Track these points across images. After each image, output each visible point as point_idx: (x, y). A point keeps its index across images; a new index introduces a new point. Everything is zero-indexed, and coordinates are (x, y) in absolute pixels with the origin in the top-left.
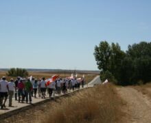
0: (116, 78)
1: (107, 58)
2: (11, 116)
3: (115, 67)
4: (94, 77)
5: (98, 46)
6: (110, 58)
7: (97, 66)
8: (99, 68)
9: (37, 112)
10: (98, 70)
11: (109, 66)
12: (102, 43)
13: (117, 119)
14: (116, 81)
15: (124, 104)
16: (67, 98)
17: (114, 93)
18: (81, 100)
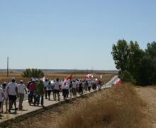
0: (135, 78)
1: (125, 57)
2: (26, 118)
3: (134, 66)
4: (112, 77)
5: (116, 45)
6: (128, 57)
7: (115, 65)
8: (117, 67)
9: (54, 114)
10: (116, 69)
11: (127, 66)
12: (120, 41)
13: (137, 121)
14: (135, 81)
15: (143, 105)
16: (85, 99)
17: (134, 93)
18: (99, 101)
